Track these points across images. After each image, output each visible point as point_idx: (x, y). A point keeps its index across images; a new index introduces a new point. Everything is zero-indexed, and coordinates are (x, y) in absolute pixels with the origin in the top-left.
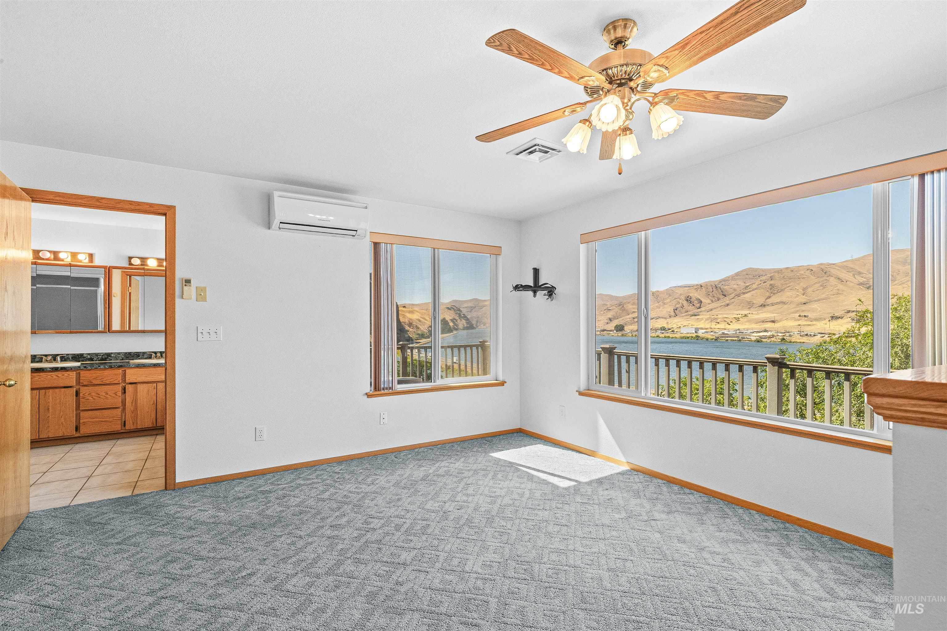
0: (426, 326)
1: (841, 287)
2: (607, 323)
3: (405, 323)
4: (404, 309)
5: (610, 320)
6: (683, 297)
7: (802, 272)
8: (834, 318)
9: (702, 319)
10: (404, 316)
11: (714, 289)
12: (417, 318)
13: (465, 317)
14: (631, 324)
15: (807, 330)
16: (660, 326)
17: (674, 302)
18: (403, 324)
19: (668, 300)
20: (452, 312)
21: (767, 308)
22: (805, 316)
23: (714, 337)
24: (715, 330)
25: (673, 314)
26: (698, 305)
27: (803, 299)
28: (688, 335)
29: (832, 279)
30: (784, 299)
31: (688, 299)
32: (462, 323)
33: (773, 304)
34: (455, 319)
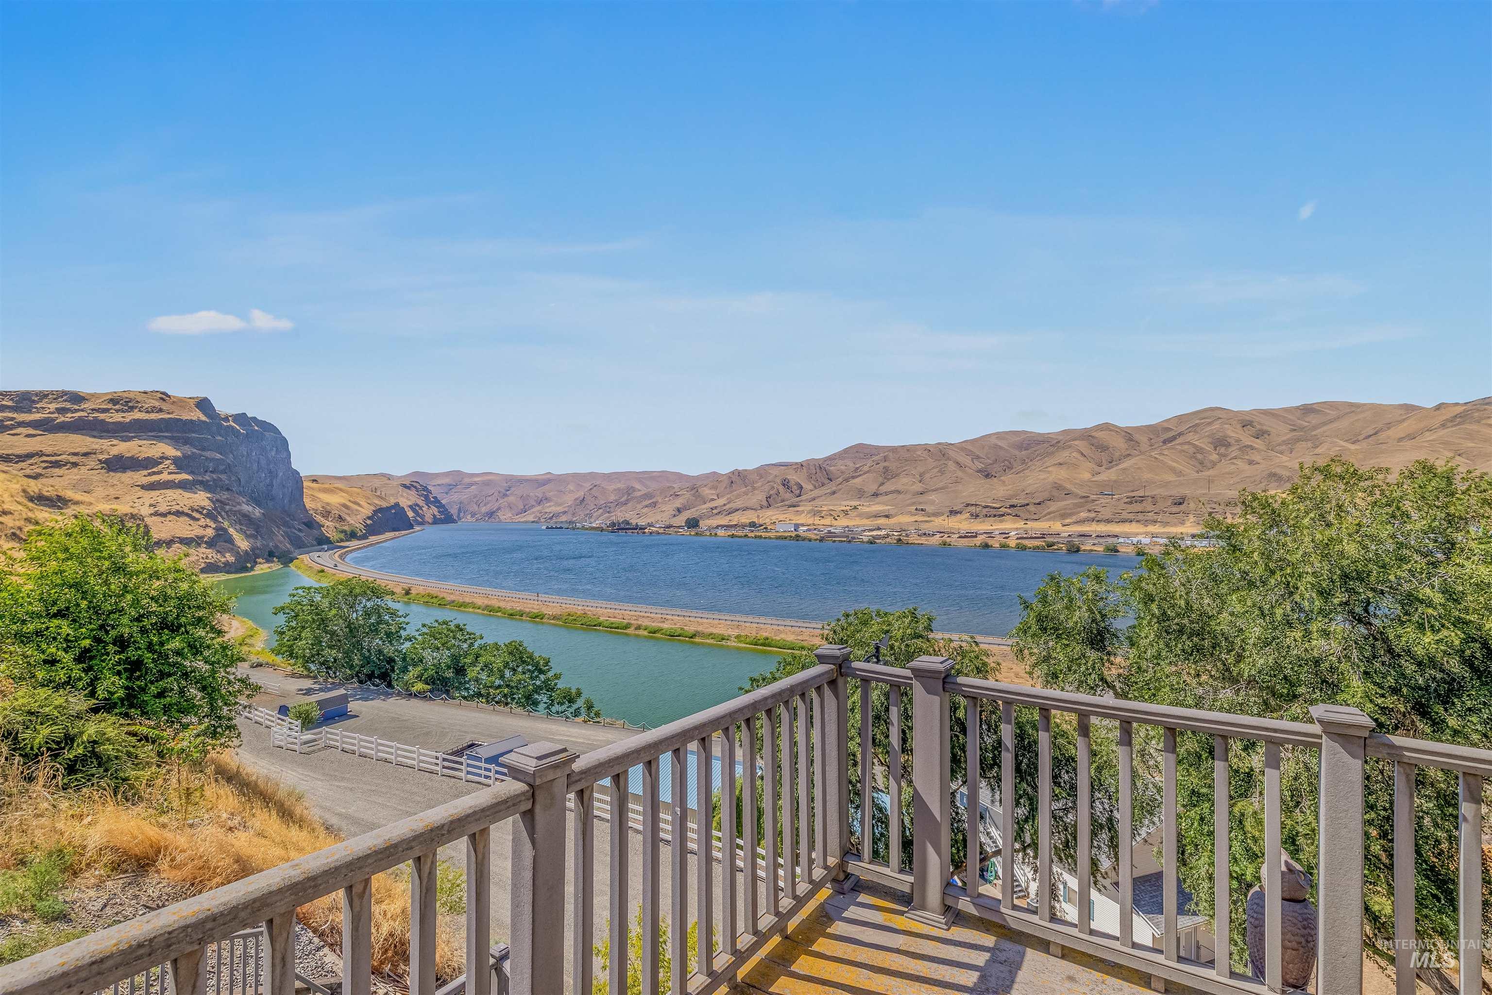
0: (360, 518)
1: (959, 474)
2: (675, 516)
3: (316, 511)
4: (314, 485)
5: (679, 510)
6: (778, 481)
7: (919, 453)
8: (953, 513)
9: (803, 512)
10: (314, 498)
11: (818, 470)
12: (343, 501)
13: (437, 502)
14: (708, 518)
15: (925, 527)
16: (748, 521)
17: (767, 487)
18: (311, 512)
19: (759, 484)
20: (413, 492)
21: (880, 499)
22: (922, 510)
23: (818, 537)
24: (819, 527)
25: (765, 503)
26: (798, 492)
27: (919, 487)
28: (786, 534)
29: (950, 463)
30: (899, 487)
31: (785, 484)
32: (429, 512)
33: (887, 494)
34: (417, 505)
